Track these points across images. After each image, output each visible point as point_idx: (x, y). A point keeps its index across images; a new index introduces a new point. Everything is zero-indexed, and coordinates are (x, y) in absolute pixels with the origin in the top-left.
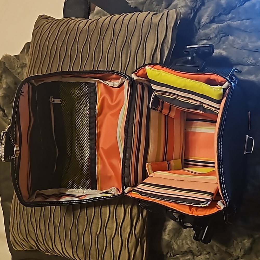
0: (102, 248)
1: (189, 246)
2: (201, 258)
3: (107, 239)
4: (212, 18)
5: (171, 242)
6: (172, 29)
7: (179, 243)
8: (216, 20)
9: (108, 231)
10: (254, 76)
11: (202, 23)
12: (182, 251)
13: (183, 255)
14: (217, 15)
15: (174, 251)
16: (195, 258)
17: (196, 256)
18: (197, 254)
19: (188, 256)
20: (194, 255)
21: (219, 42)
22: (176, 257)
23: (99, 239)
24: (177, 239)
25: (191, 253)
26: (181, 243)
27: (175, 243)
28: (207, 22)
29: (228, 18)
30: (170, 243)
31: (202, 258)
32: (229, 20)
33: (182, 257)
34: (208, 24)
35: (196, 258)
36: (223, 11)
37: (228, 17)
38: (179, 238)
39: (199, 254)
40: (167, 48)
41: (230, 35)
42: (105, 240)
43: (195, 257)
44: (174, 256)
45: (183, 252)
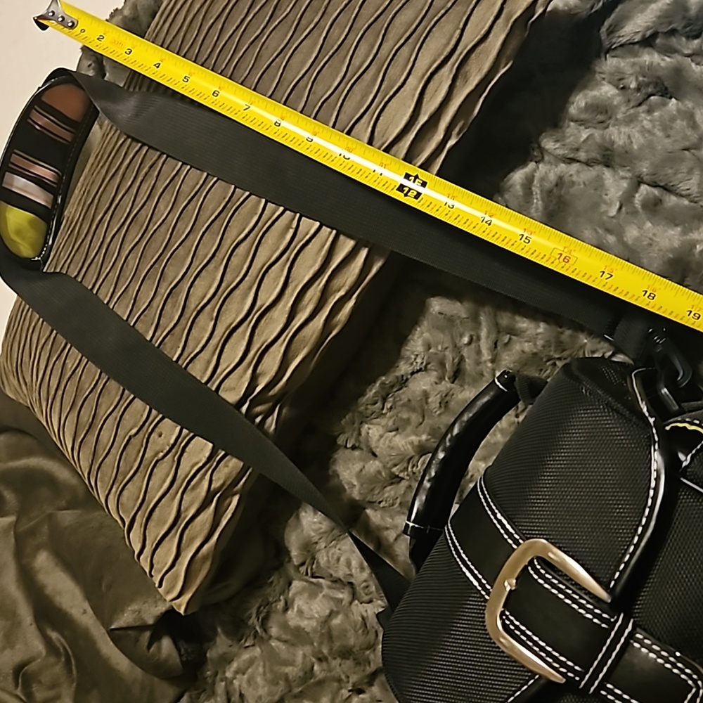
0: (128, 469)
1: (349, 573)
2: (366, 611)
3: (146, 456)
4: (649, 33)
5: (316, 543)
6: (510, 25)
7: (333, 554)
8: (658, 41)
9: (154, 439)
10: (679, 229)
11: (623, 36)
12: (334, 575)
13: (334, 585)
14: (665, 30)
15: (317, 567)
16: (353, 604)
17: (359, 601)
18: (363, 597)
19: (342, 593)
20: (354, 596)
21: (640, 105)
22: (318, 582)
23: (129, 447)
24: (333, 543)
25: (351, 590)
26: (335, 557)
27: (323, 551)
28: (636, 40)
29: (688, 48)
30: (315, 546)
31: (369, 611)
32: (689, 56)
33: (329, 587)
34: (637, 47)
35: (357, 605)
36: (682, 25)
37: (690, 46)
38: (337, 544)
39: (366, 598)
40: (479, 70)
41: (676, 99)
42: (141, 454)
43: (356, 602)
44: (313, 577)
45: (335, 577)
